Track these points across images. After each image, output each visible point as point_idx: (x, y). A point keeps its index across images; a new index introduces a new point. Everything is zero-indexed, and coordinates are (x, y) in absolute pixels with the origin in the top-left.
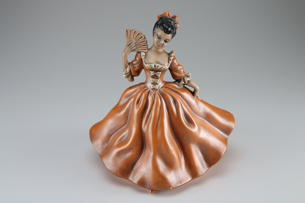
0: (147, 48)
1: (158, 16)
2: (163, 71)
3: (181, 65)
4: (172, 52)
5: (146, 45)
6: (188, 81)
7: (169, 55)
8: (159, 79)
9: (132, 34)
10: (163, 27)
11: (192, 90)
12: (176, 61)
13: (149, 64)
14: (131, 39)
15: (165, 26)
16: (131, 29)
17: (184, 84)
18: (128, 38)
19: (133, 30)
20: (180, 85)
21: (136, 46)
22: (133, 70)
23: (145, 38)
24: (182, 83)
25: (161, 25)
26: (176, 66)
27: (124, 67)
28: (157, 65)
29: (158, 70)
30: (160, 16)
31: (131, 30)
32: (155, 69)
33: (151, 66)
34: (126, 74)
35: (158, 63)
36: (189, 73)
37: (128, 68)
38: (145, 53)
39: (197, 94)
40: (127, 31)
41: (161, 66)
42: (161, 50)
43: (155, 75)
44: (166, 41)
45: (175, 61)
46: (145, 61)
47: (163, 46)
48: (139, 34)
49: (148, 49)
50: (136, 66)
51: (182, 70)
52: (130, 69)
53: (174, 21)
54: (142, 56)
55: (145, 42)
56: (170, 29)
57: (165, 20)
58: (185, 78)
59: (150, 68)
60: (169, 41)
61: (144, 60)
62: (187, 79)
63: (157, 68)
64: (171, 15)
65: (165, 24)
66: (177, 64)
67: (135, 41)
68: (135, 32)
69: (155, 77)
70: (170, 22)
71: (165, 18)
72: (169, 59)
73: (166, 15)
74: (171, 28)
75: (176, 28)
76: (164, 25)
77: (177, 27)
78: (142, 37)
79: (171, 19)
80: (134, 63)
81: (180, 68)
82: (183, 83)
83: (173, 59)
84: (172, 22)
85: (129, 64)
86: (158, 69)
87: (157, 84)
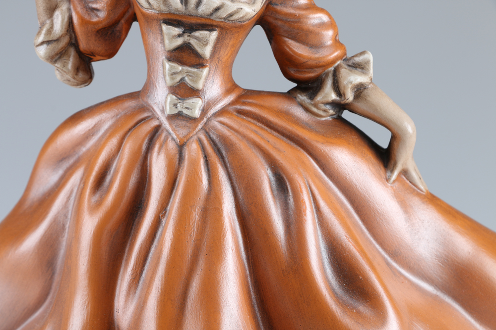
2: (229, 29)
3: (322, 10)
6: (360, 90)
8: (205, 71)
11: (382, 139)
20: (315, 110)
22: (84, 22)
24: (327, 95)
27: (42, 10)
29: (199, 21)
32: (185, 16)
34: (48, 42)
37: (58, 13)
39: (406, 158)
43: (186, 47)
50: (100, 2)
51: (329, 33)
52: (71, 20)
58: (344, 72)
59: (163, 8)
62: (352, 79)
63: (193, 12)
69: (185, 55)
81: (317, 21)
82: (333, 96)
86: (202, 17)
87: (194, 93)
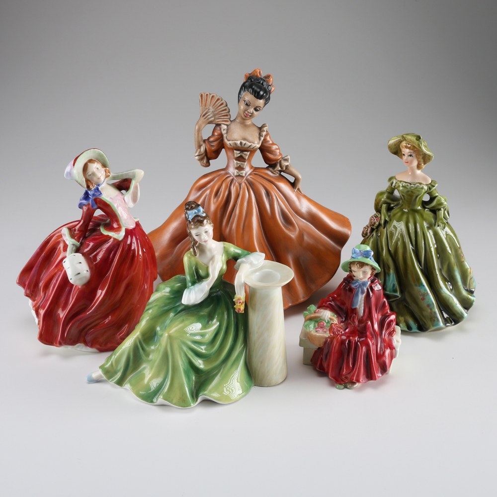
0: (230, 119)
1: (246, 75)
2: (252, 151)
3: (276, 144)
4: (263, 126)
5: (228, 114)
6: (287, 167)
7: (260, 129)
8: (246, 163)
9: (209, 100)
10: (253, 89)
12: (270, 137)
13: (233, 141)
14: (207, 107)
15: (256, 88)
16: (208, 93)
17: (280, 171)
18: (203, 105)
19: (210, 94)
20: (274, 173)
21: (214, 116)
22: (210, 149)
23: (227, 106)
24: (278, 168)
25: (250, 87)
26: (270, 146)
27: (197, 146)
28: (244, 142)
30: (249, 75)
31: (207, 95)
32: (241, 148)
33: (236, 144)
34: (199, 155)
35: (245, 139)
36: (287, 156)
37: (202, 147)
38: (227, 125)
40: (202, 96)
41: (250, 144)
42: (249, 122)
43: (241, 156)
44: (256, 110)
45: (268, 138)
46: (228, 137)
47: (252, 115)
48: (218, 99)
49: (231, 121)
50: (214, 144)
52: (206, 148)
53: (268, 82)
54: (222, 130)
55: (226, 111)
56: (262, 93)
57: (254, 80)
58: (283, 162)
59: (235, 146)
60: (260, 109)
61: (225, 136)
62: (285, 164)
63: (243, 147)
64: (263, 75)
65: (255, 85)
66: (271, 142)
67: (213, 110)
68: (213, 96)
69: (241, 159)
70: (262, 84)
71: (255, 78)
72: (260, 135)
73: (256, 74)
74: (263, 91)
75: (270, 92)
76: (254, 87)
77: (272, 90)
78: (222, 104)
79: (264, 79)
80: (212, 139)
81: (275, 148)
83: (266, 136)
84: (265, 83)
85: (204, 141)
86: (245, 148)
87: (243, 169)
